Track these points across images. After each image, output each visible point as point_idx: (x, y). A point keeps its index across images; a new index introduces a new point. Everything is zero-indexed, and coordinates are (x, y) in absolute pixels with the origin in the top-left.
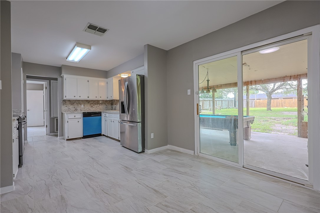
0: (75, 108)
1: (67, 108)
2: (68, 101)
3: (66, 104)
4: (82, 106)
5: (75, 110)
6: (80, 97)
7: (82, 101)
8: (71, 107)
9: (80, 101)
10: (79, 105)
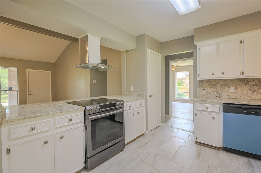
0: (217, 92)
1: (205, 92)
2: (206, 81)
3: (203, 86)
4: (232, 90)
5: (217, 96)
6: (223, 74)
7: (232, 80)
8: (211, 90)
9: (228, 81)
10: (226, 89)
